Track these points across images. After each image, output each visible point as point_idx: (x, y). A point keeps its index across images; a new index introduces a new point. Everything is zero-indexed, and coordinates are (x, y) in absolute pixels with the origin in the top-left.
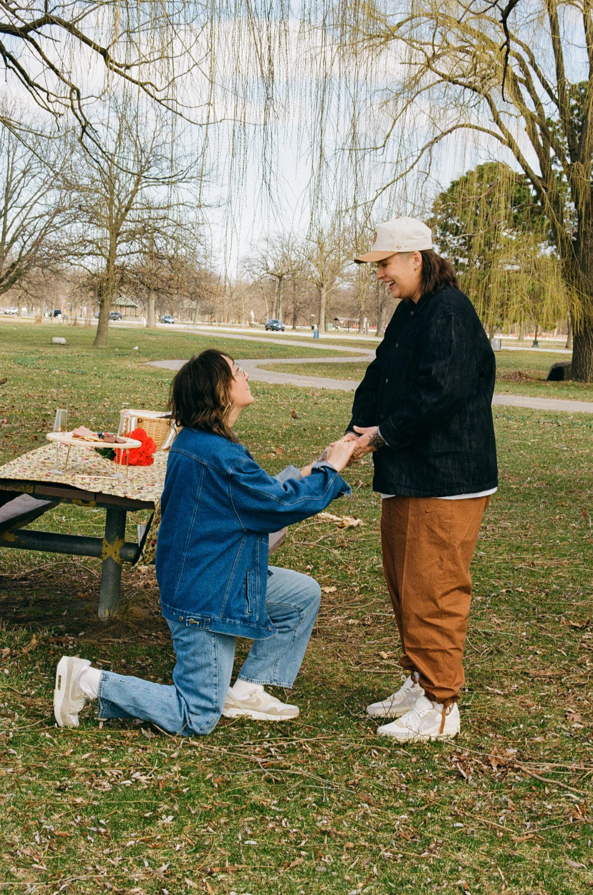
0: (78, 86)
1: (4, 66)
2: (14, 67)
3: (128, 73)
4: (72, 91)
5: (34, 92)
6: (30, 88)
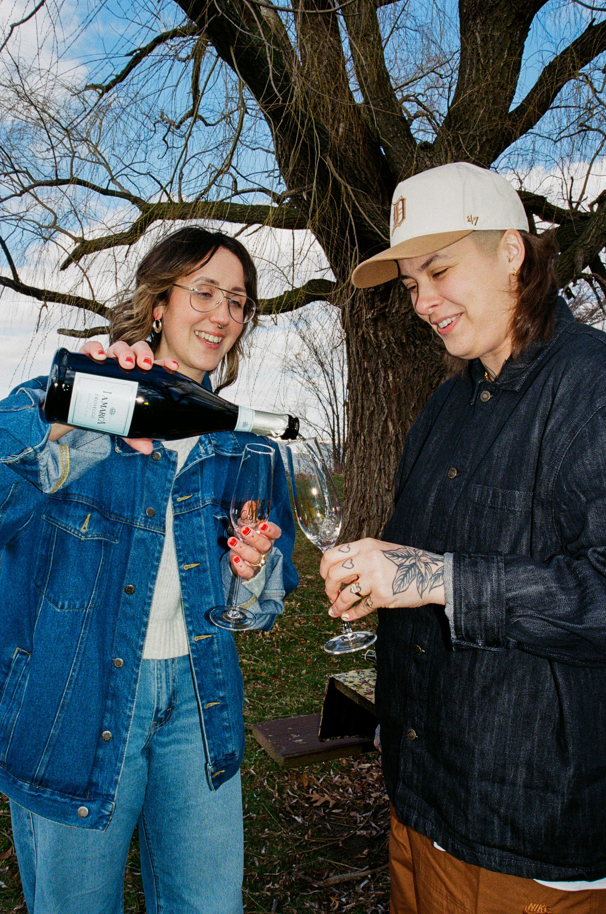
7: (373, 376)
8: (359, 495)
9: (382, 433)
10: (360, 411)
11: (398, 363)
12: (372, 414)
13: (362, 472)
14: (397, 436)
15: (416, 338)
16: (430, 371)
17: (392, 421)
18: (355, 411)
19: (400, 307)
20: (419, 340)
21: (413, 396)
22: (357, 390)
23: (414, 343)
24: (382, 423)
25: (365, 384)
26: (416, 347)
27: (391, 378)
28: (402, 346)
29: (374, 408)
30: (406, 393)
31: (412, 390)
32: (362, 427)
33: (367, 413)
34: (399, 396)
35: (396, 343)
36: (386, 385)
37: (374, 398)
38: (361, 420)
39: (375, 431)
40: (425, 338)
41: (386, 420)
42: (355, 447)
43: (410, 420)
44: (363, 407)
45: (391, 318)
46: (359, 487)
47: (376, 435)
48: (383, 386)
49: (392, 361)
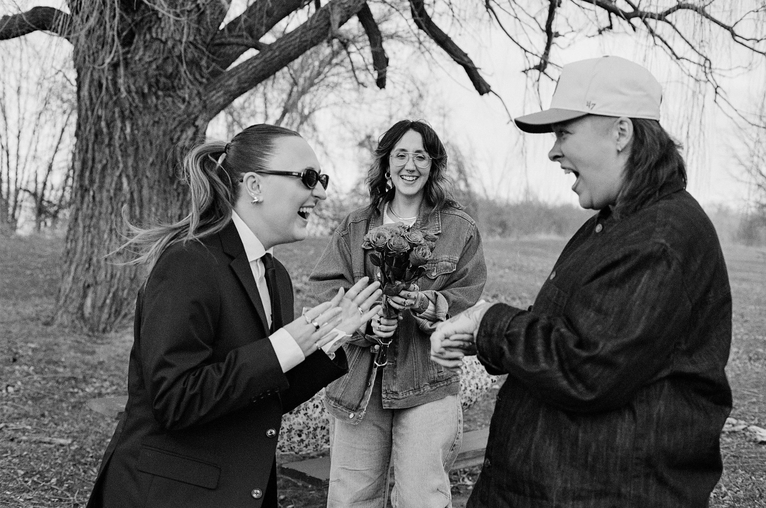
0: (708, 57)
4: (705, 60)
7: (108, 125)
8: (84, 258)
9: (116, 190)
10: (90, 163)
11: (137, 114)
12: (104, 168)
13: (89, 232)
14: (132, 193)
15: (159, 89)
16: (172, 125)
17: (128, 177)
18: (84, 163)
19: (144, 55)
20: (162, 90)
21: (151, 150)
22: (87, 140)
23: (156, 94)
24: (115, 179)
25: (98, 134)
26: (158, 98)
27: (128, 130)
28: (143, 96)
29: (107, 161)
30: (144, 147)
31: (151, 144)
32: (92, 182)
33: (99, 166)
34: (137, 149)
35: (137, 93)
36: (122, 136)
37: (107, 151)
38: (91, 173)
39: (107, 186)
40: (168, 89)
41: (120, 176)
42: (82, 203)
43: (147, 177)
44: (94, 159)
45: (133, 66)
46: (85, 250)
47: (108, 191)
48: (120, 138)
49: (131, 112)
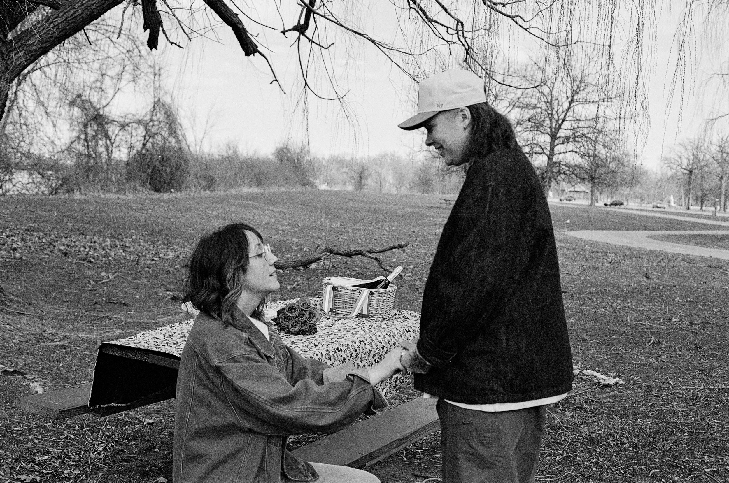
0: (461, 20)
1: (408, 7)
2: (416, 7)
3: (503, 10)
4: (458, 24)
5: (431, 26)
6: (429, 23)
